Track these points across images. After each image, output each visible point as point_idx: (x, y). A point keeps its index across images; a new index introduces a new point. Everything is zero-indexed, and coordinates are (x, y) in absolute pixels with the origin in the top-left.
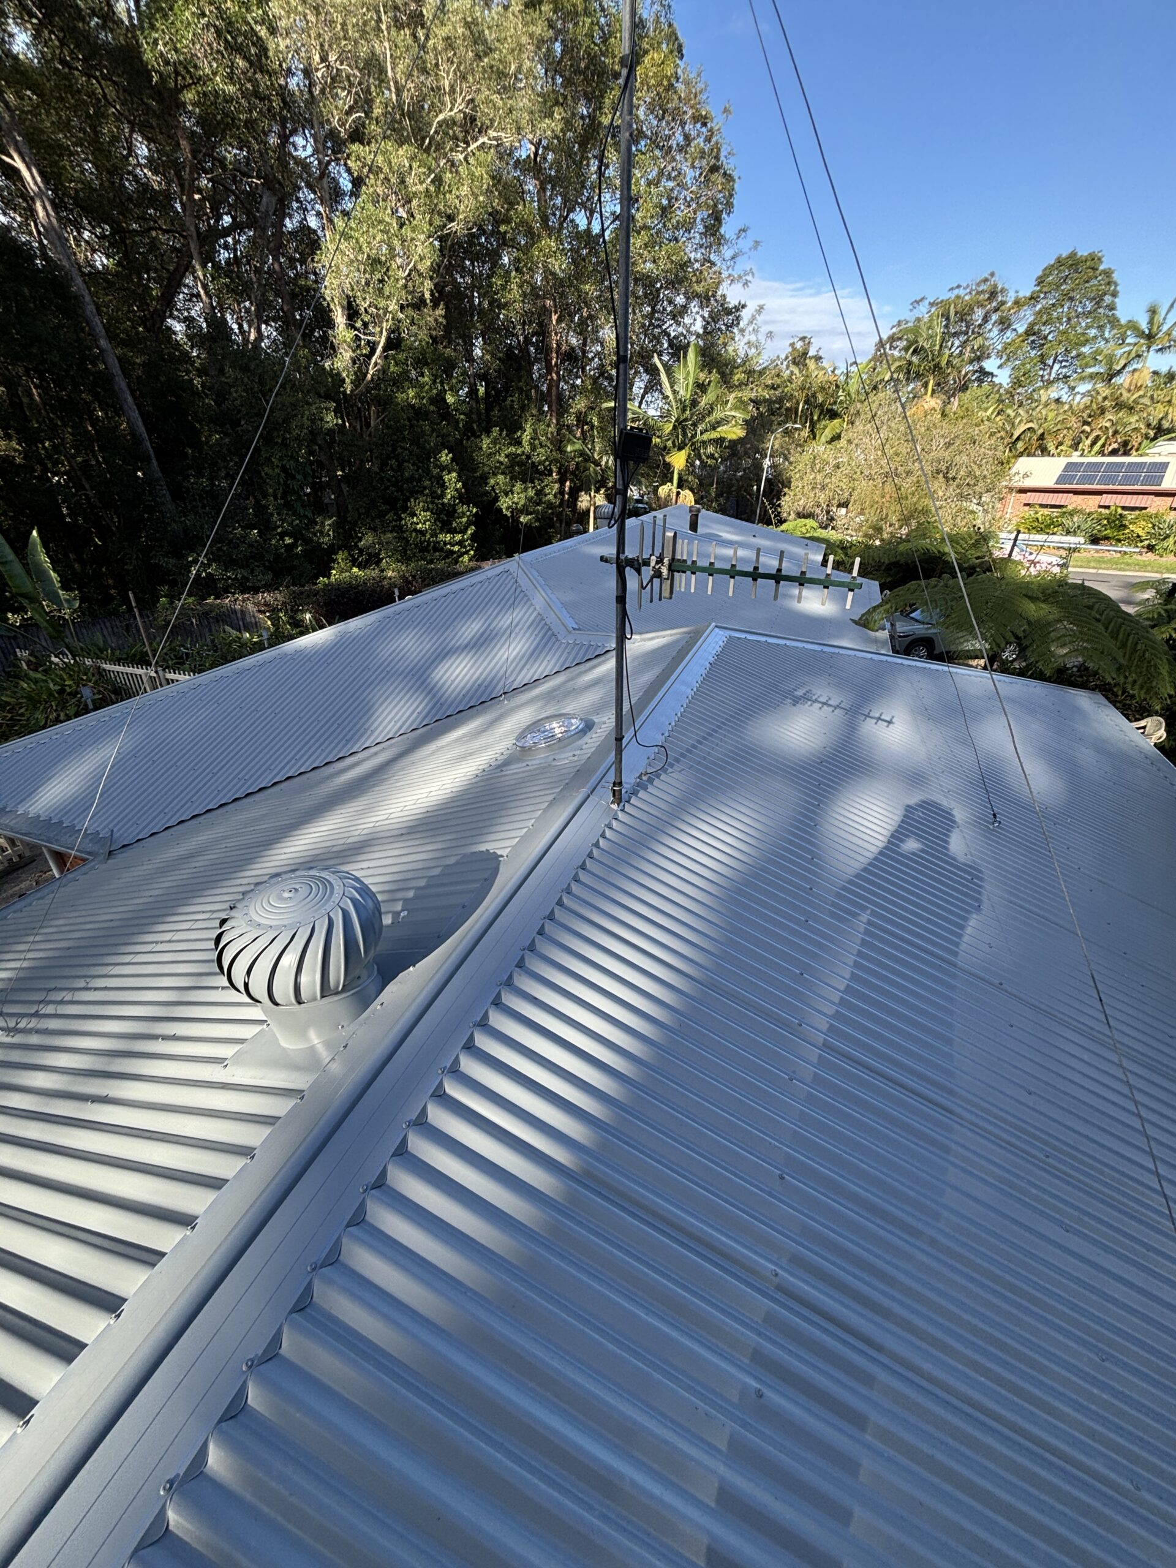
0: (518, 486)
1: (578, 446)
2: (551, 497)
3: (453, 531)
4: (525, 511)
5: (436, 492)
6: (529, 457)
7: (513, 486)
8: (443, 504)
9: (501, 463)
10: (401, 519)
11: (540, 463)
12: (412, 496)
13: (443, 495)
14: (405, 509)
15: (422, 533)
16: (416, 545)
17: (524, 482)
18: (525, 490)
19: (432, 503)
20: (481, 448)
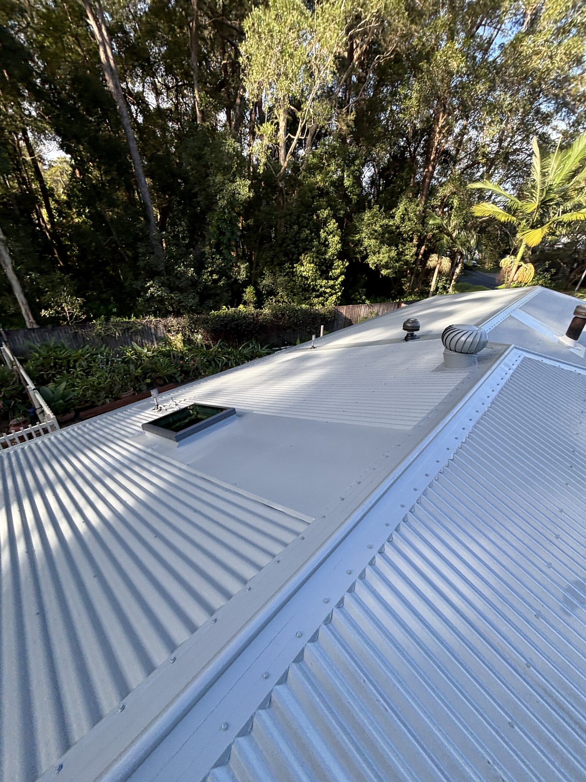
0: (385, 248)
1: (438, 221)
2: (408, 257)
3: (328, 278)
4: (386, 266)
5: (321, 250)
6: (398, 227)
7: (381, 248)
8: (325, 259)
9: (376, 231)
10: (293, 268)
11: (405, 232)
12: (303, 252)
13: (325, 253)
14: (298, 260)
15: (307, 279)
16: (301, 286)
17: (390, 245)
18: (390, 250)
19: (317, 258)
20: (363, 220)
